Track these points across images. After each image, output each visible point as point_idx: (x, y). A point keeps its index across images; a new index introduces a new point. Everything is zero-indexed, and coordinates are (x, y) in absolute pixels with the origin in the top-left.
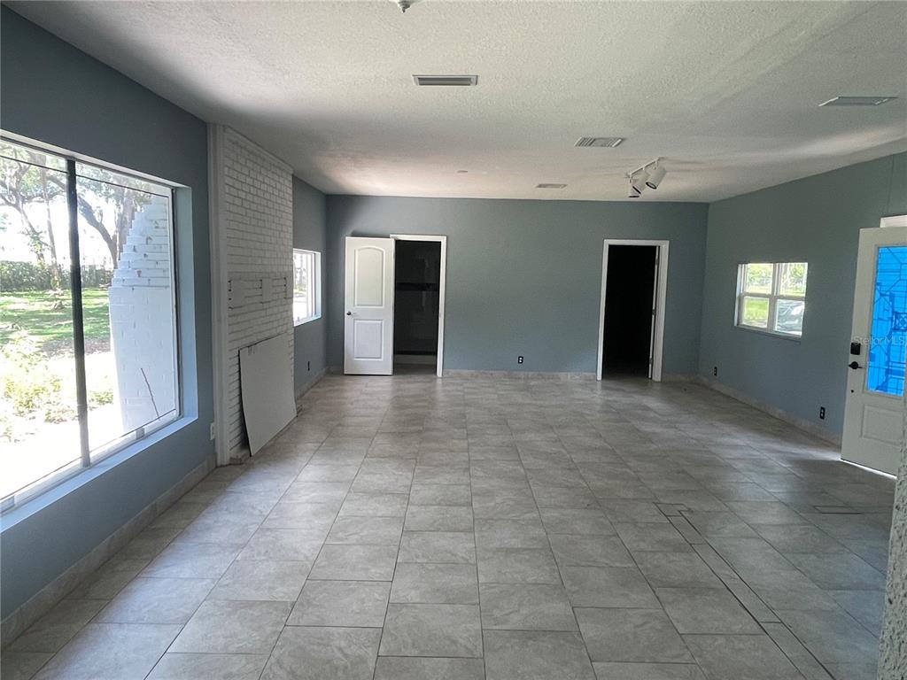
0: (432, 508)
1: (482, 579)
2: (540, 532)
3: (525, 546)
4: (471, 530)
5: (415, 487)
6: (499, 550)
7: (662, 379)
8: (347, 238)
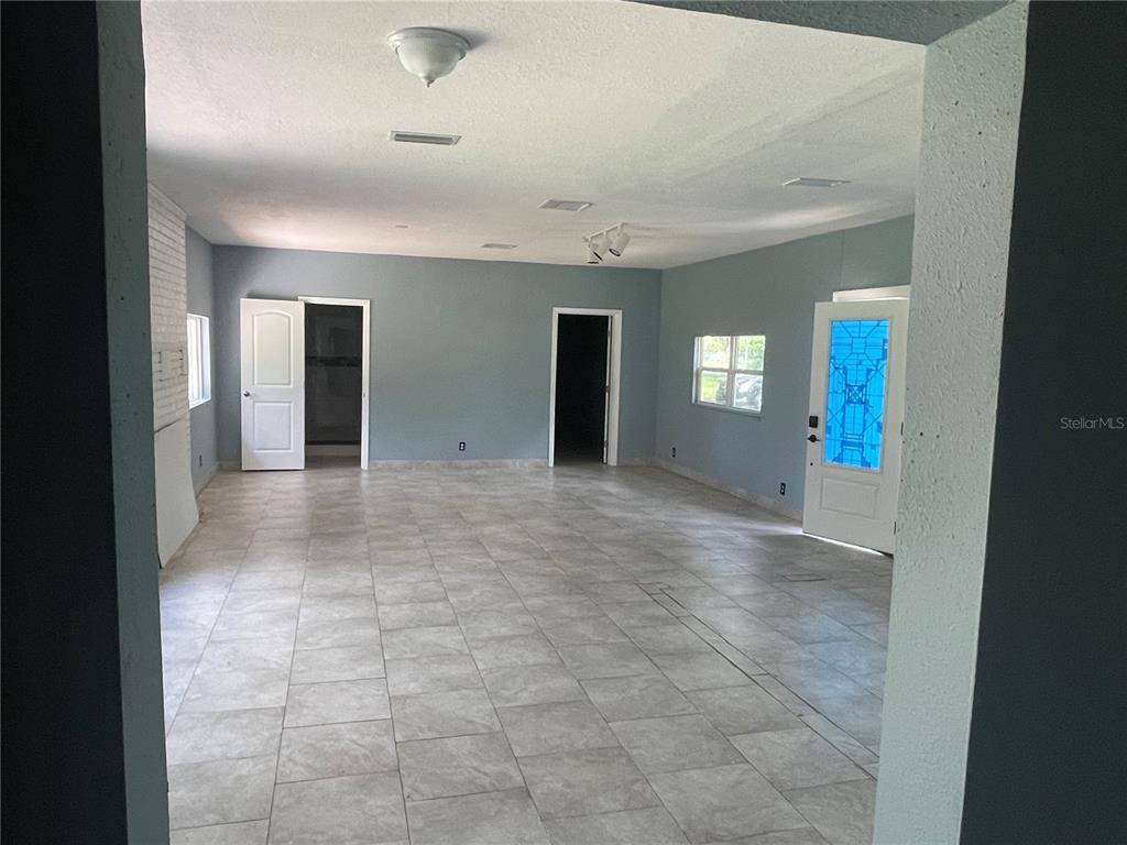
0: (405, 606)
1: (481, 666)
2: (528, 619)
3: (516, 633)
4: (455, 623)
5: (379, 587)
6: (491, 639)
7: (618, 462)
8: (242, 300)
